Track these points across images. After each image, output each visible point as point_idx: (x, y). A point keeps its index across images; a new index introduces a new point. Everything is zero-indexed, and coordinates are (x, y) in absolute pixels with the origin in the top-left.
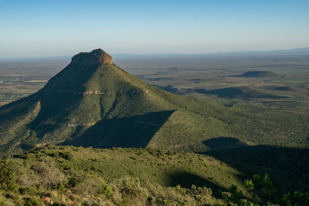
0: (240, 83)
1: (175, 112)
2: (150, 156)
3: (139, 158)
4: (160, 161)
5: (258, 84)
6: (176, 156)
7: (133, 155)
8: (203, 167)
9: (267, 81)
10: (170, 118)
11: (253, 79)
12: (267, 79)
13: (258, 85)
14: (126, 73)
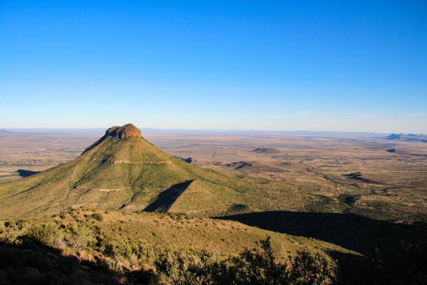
0: (251, 158)
1: (195, 181)
2: (170, 219)
3: (161, 221)
4: (179, 224)
5: (265, 159)
6: (194, 220)
7: (157, 219)
8: (216, 231)
9: (274, 157)
10: (190, 186)
11: (262, 154)
12: (274, 155)
13: (266, 161)
14: (153, 145)
